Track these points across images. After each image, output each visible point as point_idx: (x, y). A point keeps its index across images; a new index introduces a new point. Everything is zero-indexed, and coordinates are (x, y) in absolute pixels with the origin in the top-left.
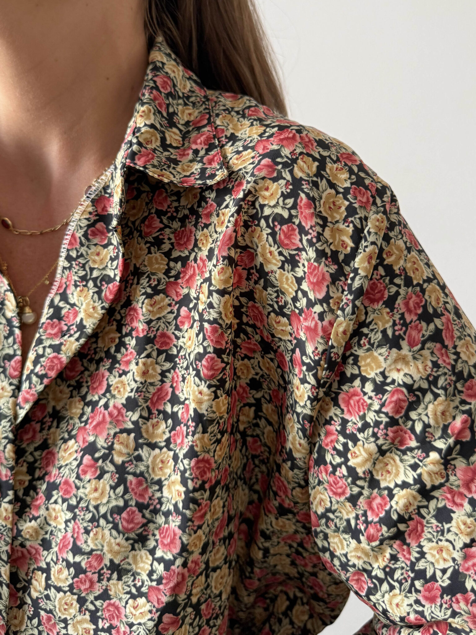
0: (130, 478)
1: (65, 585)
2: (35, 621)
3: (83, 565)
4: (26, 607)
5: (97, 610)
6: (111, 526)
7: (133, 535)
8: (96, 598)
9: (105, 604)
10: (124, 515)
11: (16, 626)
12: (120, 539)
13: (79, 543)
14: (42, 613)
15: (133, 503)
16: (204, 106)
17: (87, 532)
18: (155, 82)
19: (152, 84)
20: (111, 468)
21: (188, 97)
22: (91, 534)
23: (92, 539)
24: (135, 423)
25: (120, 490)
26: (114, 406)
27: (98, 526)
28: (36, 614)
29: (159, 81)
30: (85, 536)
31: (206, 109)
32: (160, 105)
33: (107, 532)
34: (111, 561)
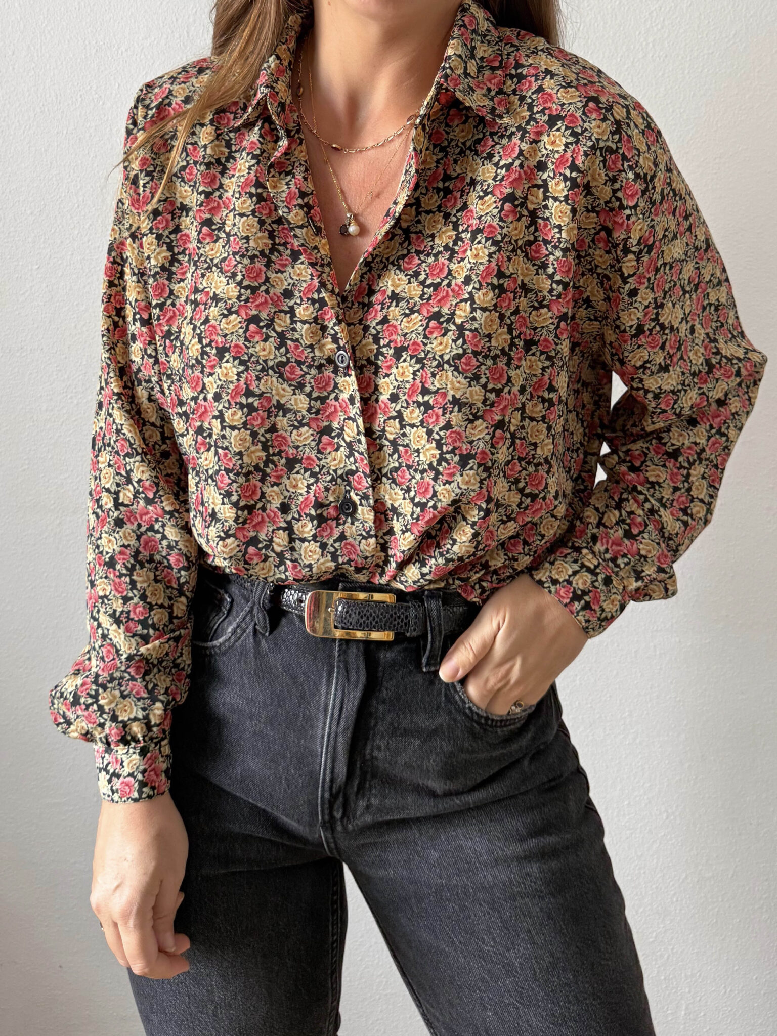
0: (467, 333)
1: (417, 422)
2: (395, 456)
3: (431, 402)
4: (385, 448)
5: (441, 438)
6: (453, 368)
7: (469, 375)
8: (441, 429)
9: (448, 433)
10: (463, 360)
11: (380, 464)
12: (460, 378)
13: (427, 386)
14: (401, 448)
15: (470, 351)
16: (497, 47)
17: (434, 375)
18: (463, 21)
19: (461, 23)
20: (453, 327)
21: (485, 36)
22: (437, 377)
23: (438, 381)
24: (470, 293)
25: (460, 342)
26: (456, 285)
27: (443, 369)
28: (396, 450)
29: (466, 20)
30: (432, 379)
31: (498, 49)
32: (466, 39)
33: (450, 374)
34: (454, 396)
